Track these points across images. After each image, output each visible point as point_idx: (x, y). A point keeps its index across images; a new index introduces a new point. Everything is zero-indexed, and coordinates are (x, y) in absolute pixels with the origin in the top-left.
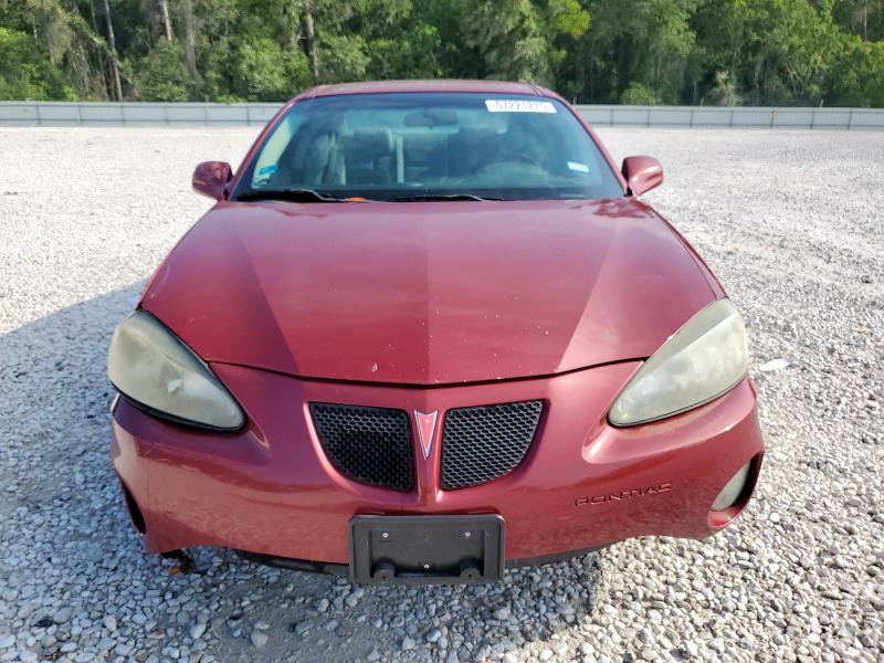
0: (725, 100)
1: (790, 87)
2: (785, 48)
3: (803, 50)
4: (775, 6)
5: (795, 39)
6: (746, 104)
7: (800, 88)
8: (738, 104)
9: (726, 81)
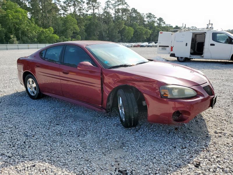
0: (15, 42)
1: (29, 39)
2: (26, 29)
3: (30, 30)
4: (20, 19)
5: (27, 27)
6: (20, 43)
7: (32, 39)
8: (18, 43)
9: (13, 37)
